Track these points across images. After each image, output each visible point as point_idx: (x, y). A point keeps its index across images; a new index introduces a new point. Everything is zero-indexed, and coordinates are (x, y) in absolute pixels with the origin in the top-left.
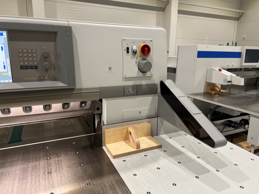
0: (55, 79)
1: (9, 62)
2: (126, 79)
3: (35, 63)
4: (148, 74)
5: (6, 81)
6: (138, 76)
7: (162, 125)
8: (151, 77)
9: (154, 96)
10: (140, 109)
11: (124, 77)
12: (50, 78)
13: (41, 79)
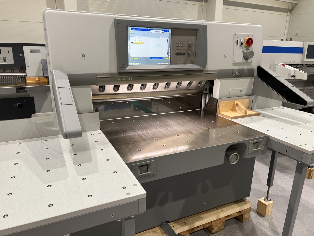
0: (193, 63)
1: (170, 50)
2: (235, 64)
3: (184, 51)
4: (249, 61)
5: (167, 63)
6: (243, 62)
7: (256, 102)
8: (251, 63)
9: (251, 79)
10: (241, 88)
11: (234, 62)
12: (191, 61)
13: (185, 63)
